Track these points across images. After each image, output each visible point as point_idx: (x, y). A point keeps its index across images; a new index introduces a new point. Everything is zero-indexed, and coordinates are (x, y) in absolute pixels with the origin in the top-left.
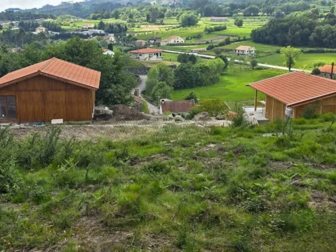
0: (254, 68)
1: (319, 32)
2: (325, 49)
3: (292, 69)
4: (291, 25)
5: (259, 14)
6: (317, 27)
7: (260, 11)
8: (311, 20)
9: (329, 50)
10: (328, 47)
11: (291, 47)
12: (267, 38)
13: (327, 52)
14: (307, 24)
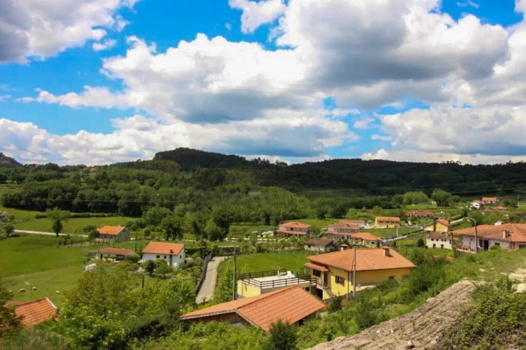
0: (10, 235)
1: (82, 197)
2: (91, 214)
3: (60, 234)
4: (51, 189)
5: (7, 181)
6: (80, 193)
7: (9, 179)
8: (73, 184)
9: (95, 214)
10: (93, 212)
11: (58, 209)
12: (23, 202)
13: (93, 216)
14: (69, 188)
